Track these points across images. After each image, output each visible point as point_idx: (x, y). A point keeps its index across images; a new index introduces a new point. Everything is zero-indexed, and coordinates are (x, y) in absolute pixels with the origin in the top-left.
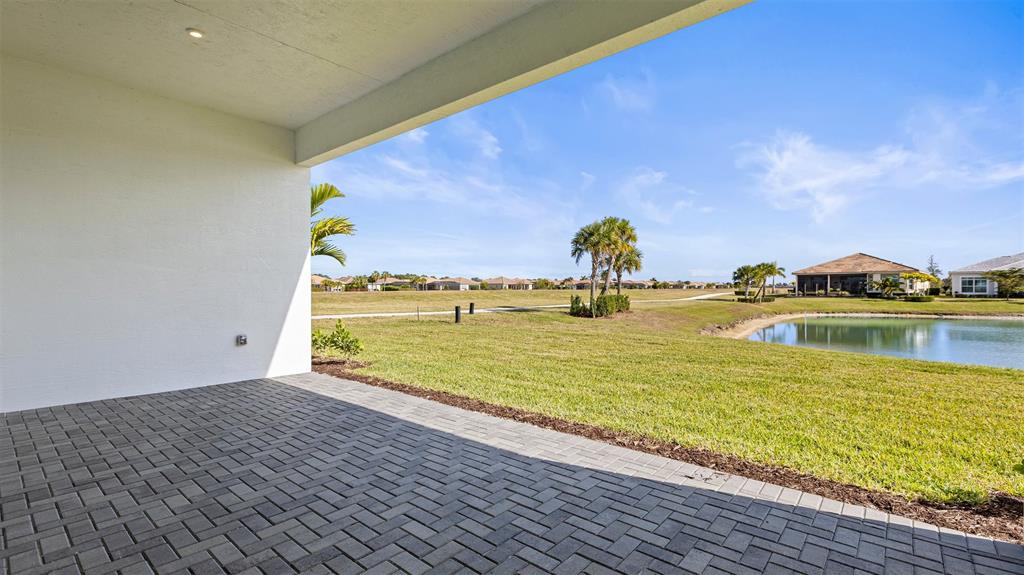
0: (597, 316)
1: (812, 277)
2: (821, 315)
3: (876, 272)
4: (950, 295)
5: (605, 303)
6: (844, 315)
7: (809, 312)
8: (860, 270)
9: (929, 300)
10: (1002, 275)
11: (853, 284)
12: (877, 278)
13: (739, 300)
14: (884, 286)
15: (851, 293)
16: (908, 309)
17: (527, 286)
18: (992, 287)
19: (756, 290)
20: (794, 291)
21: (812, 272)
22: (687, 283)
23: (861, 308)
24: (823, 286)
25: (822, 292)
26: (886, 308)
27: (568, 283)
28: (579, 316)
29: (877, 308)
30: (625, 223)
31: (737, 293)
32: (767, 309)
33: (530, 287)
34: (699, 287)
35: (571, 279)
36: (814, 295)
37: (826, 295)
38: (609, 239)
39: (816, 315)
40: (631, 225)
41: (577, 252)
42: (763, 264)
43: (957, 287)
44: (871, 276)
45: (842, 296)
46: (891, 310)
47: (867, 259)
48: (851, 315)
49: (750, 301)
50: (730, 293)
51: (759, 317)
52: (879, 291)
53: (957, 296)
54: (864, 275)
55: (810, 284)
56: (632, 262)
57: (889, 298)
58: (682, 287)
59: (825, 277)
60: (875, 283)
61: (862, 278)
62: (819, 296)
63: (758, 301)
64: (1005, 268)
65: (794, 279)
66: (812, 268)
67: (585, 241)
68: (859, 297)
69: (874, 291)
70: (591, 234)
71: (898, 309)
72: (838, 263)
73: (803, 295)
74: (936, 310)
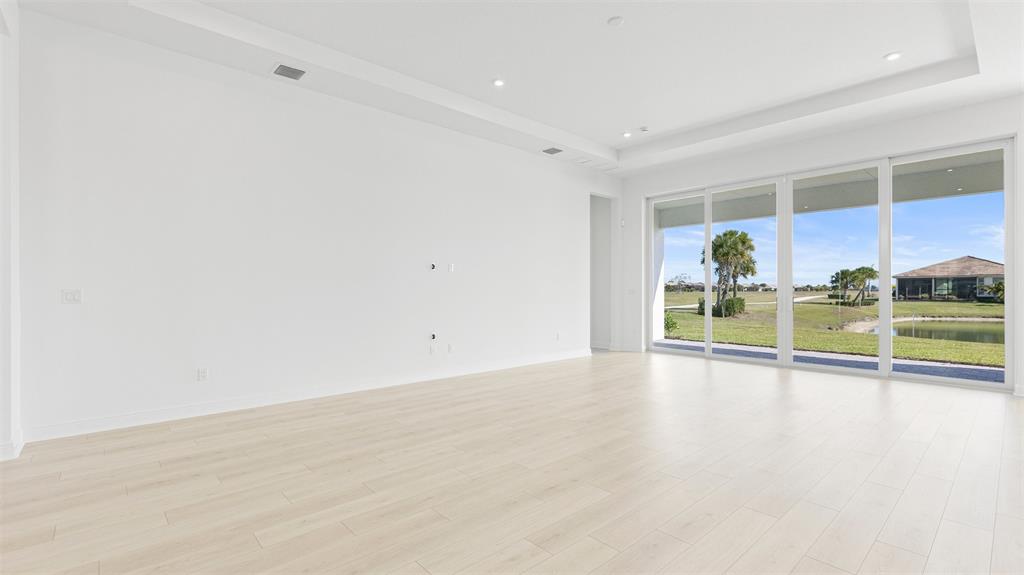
0: (726, 316)
1: (914, 280)
2: (927, 319)
3: (987, 276)
5: (733, 305)
6: (952, 319)
7: (916, 316)
8: (968, 274)
11: (961, 288)
12: (989, 282)
13: (838, 303)
15: (959, 297)
19: (856, 293)
21: (915, 275)
22: (763, 285)
23: (970, 312)
24: (927, 290)
25: (926, 295)
29: (987, 312)
30: (744, 235)
32: (868, 313)
36: (917, 299)
37: (931, 299)
38: (737, 251)
39: (920, 319)
40: (749, 237)
42: (863, 268)
44: (982, 280)
45: (948, 300)
47: (976, 263)
48: (960, 319)
49: (849, 304)
50: (823, 296)
51: (863, 320)
52: (992, 295)
54: (974, 279)
55: (912, 288)
56: (748, 269)
58: (757, 290)
59: (929, 280)
60: (988, 287)
61: (970, 282)
62: (922, 299)
63: (858, 304)
65: (894, 283)
66: (914, 271)
68: (968, 301)
69: (986, 295)
72: (944, 266)
73: (905, 299)
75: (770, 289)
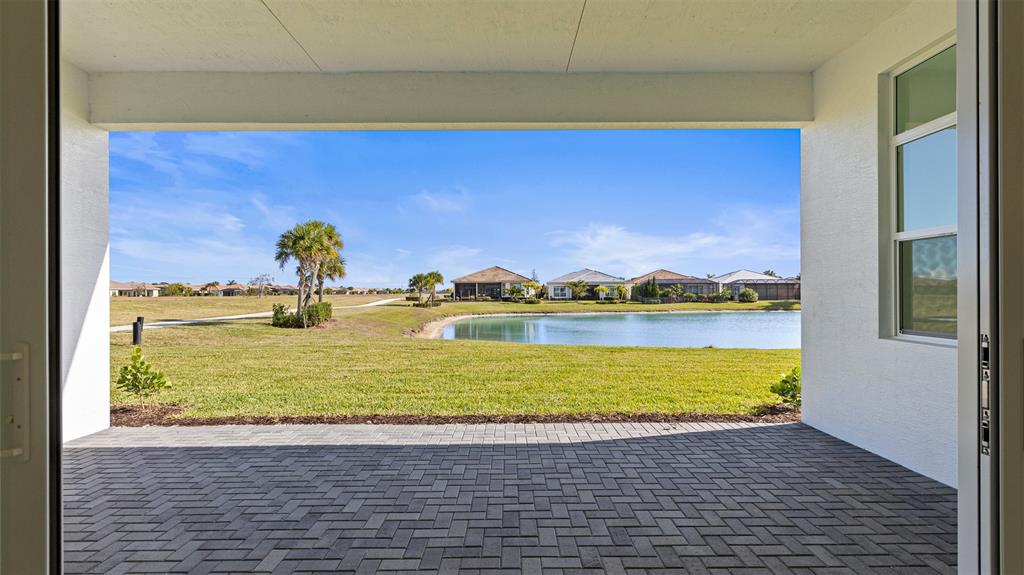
0: (308, 326)
1: (465, 285)
3: (508, 281)
4: (547, 298)
5: (317, 312)
7: (468, 314)
8: (497, 280)
9: (539, 302)
10: (575, 285)
11: (493, 291)
12: (508, 286)
13: (414, 305)
14: (512, 292)
15: (492, 298)
16: (527, 310)
17: (150, 293)
18: (568, 293)
19: (428, 296)
20: (452, 296)
21: (465, 281)
22: (350, 288)
23: (498, 309)
24: (473, 292)
25: (473, 297)
26: (515, 309)
27: (212, 288)
28: (288, 327)
29: (509, 309)
30: (333, 228)
31: (408, 299)
32: (439, 313)
33: (156, 293)
34: (361, 293)
35: (217, 284)
36: (467, 300)
37: (476, 300)
38: (322, 245)
39: (471, 316)
40: (337, 230)
41: (282, 256)
42: (433, 273)
43: (551, 293)
44: (504, 285)
45: (486, 300)
46: (518, 310)
47: (501, 271)
49: (424, 306)
50: (400, 299)
51: (435, 320)
52: (510, 296)
53: (552, 299)
54: (500, 283)
55: (464, 290)
56: (336, 269)
57: (516, 302)
59: (473, 285)
60: (507, 290)
61: (498, 286)
62: (471, 300)
63: (429, 306)
64: (576, 280)
65: (452, 287)
66: (465, 278)
67: (291, 245)
68: (497, 301)
69: (506, 296)
70: (302, 238)
71: (523, 310)
72: (482, 273)
73: (461, 300)
74: (544, 310)
75: (357, 292)
